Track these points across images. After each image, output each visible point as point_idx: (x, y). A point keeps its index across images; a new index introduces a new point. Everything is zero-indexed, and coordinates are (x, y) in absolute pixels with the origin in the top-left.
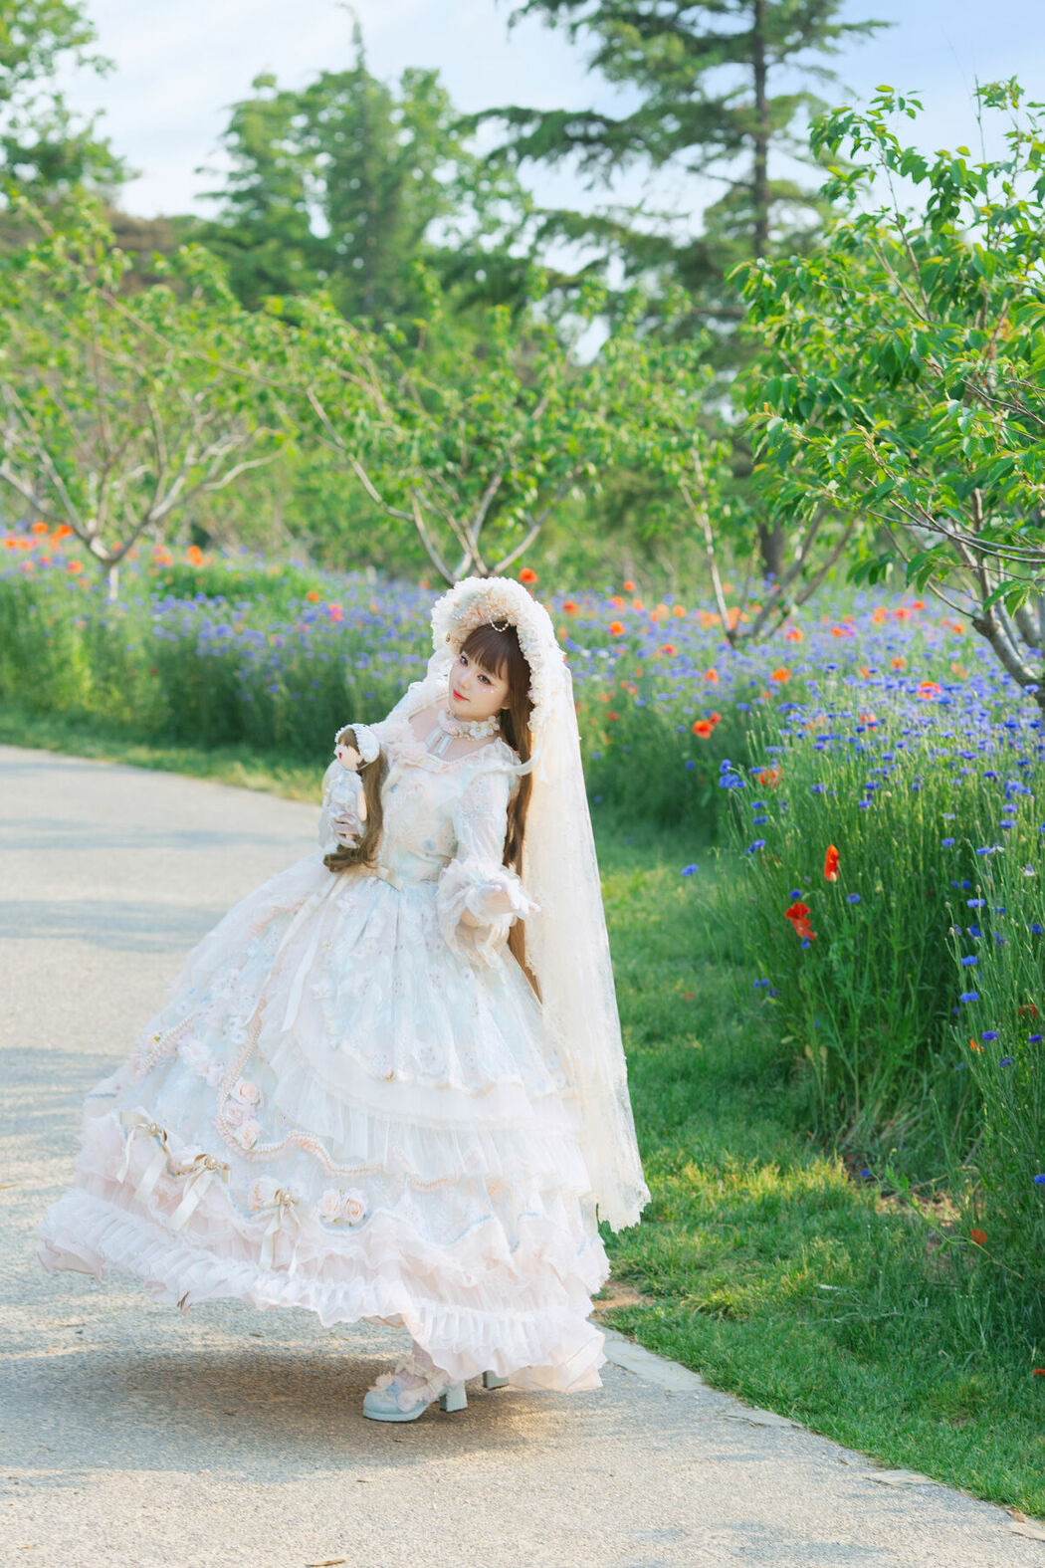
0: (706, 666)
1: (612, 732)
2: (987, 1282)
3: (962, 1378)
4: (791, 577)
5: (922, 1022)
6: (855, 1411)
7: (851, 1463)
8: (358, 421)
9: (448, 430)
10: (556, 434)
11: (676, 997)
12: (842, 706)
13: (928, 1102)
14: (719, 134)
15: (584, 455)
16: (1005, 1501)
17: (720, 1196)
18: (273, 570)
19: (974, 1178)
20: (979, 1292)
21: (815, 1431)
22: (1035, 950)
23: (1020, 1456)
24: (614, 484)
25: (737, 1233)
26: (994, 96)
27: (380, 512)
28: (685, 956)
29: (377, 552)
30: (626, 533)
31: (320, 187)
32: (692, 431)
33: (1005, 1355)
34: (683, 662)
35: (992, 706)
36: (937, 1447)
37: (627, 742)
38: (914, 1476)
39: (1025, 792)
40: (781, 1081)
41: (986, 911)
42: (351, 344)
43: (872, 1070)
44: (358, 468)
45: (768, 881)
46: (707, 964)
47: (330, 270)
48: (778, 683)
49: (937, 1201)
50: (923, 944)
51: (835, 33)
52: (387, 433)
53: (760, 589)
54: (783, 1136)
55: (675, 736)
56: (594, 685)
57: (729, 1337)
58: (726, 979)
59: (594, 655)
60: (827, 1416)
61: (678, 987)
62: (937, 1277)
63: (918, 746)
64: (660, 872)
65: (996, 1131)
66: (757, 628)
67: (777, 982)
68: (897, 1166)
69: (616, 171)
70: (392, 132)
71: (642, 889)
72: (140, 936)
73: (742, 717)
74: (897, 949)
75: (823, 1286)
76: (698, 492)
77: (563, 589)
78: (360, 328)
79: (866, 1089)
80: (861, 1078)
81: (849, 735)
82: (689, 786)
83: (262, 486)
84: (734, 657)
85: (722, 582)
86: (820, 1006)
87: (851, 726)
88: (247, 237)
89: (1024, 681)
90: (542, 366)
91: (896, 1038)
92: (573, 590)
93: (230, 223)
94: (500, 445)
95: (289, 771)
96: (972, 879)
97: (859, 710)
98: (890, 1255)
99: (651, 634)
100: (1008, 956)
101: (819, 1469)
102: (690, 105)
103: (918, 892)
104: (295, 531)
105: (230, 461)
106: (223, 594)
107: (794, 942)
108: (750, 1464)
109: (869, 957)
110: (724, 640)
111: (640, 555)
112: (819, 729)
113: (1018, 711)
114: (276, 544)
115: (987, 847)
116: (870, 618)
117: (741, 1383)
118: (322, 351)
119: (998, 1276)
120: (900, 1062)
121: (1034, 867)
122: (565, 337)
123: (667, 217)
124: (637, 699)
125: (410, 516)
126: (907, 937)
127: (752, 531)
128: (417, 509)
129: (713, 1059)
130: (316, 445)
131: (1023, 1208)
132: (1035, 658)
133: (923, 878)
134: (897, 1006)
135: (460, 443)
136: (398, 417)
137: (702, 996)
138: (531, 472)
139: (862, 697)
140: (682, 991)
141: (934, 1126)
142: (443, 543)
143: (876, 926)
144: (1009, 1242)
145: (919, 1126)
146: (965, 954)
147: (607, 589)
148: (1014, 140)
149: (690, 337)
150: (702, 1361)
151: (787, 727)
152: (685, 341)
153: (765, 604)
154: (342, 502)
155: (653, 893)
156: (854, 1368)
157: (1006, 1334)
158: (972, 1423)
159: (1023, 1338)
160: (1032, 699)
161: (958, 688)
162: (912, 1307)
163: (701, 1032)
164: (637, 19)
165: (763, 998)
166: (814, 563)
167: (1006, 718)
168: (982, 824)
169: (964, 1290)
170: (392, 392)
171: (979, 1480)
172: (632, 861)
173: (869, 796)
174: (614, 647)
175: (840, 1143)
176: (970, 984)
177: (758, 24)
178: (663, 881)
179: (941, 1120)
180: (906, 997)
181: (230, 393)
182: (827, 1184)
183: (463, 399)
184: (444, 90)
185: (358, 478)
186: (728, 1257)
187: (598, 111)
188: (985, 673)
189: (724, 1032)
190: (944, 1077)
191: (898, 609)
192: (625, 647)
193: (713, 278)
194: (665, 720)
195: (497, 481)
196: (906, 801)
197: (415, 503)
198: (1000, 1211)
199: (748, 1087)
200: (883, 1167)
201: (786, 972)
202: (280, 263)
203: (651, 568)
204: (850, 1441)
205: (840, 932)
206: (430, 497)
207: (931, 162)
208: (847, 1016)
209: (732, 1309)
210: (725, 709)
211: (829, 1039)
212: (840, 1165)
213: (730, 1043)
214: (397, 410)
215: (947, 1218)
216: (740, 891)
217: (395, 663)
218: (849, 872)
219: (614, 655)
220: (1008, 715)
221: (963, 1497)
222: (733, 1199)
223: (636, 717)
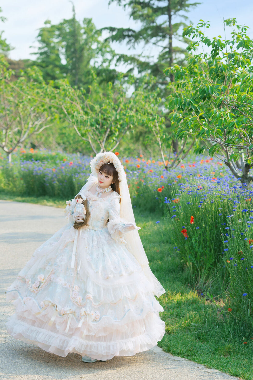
0: (160, 175)
1: (138, 191)
2: (232, 321)
3: (226, 345)
4: (180, 153)
5: (215, 256)
6: (201, 355)
7: (200, 367)
8: (75, 114)
9: (97, 116)
10: (123, 117)
11: (155, 251)
12: (194, 184)
13: (217, 275)
14: (161, 34)
15: (130, 122)
16: (237, 376)
17: (167, 301)
18: (53, 154)
19: (228, 295)
20: (230, 324)
21: (191, 360)
22: (242, 239)
23: (241, 364)
24: (137, 130)
25: (171, 311)
26: (228, 23)
27: (80, 139)
28: (157, 242)
29: (80, 149)
30: (140, 142)
31: (64, 50)
32: (155, 115)
33: (237, 339)
34: (155, 174)
35: (230, 183)
36: (221, 362)
37: (142, 193)
38: (215, 370)
39: (238, 203)
40: (181, 271)
41: (230, 230)
42: (72, 93)
43: (203, 268)
44: (75, 127)
45: (177, 224)
46: (162, 244)
47: (67, 73)
48: (178, 178)
49: (220, 301)
50: (215, 238)
51: (188, 6)
52: (82, 118)
53: (173, 156)
54: (182, 285)
55: (153, 192)
56: (134, 180)
57: (169, 339)
58: (167, 247)
59: (133, 173)
60: (193, 356)
61: (155, 249)
62: (220, 320)
63: (212, 193)
64: (150, 223)
65: (233, 283)
66: (172, 166)
67: (179, 247)
68: (210, 292)
69: (136, 44)
70: (81, 35)
71: (146, 227)
72: (20, 240)
73: (169, 187)
74: (208, 239)
75: (192, 324)
76: (157, 132)
77: (125, 157)
78: (75, 89)
79: (202, 273)
80: (200, 270)
81: (196, 191)
82: (157, 203)
83: (50, 132)
84: (167, 172)
85: (164, 154)
86: (190, 253)
87: (196, 189)
88: (44, 65)
89: (238, 177)
90: (119, 99)
91: (208, 260)
92: (128, 157)
93: (39, 61)
94: (109, 120)
95: (58, 201)
96: (226, 223)
97: (198, 185)
98: (209, 315)
99: (147, 167)
100: (235, 240)
101: (192, 370)
102: (153, 27)
103: (213, 226)
104: (59, 144)
105: (41, 126)
106: (39, 160)
107: (183, 238)
108: (175, 369)
109: (202, 241)
110: (165, 168)
111: (144, 148)
112: (188, 189)
113: (236, 184)
114: (54, 147)
115: (229, 216)
116: (200, 162)
117: (172, 350)
118: (65, 96)
119: (235, 319)
120: (210, 266)
121: (241, 220)
122: (124, 90)
123: (148, 57)
124: (144, 183)
125: (88, 140)
126: (211, 236)
127: (170, 142)
128: (90, 138)
129: (164, 266)
130: (64, 121)
131: (240, 302)
132: (240, 171)
133: (214, 223)
134: (209, 252)
135: (100, 120)
136: (84, 113)
137: (161, 251)
138: (117, 127)
139: (199, 182)
140: (156, 250)
141: (218, 282)
142: (96, 146)
143: (203, 234)
144: (237, 311)
145: (215, 282)
146: (225, 240)
147: (136, 157)
148: (233, 35)
149: (155, 90)
150: (163, 345)
151: (180, 189)
152: (154, 91)
153: (174, 159)
154: (71, 137)
155: (149, 227)
156: (200, 344)
157: (237, 334)
158: (229, 356)
159: (241, 335)
160: (239, 181)
161: (222, 179)
162: (214, 328)
163: (161, 259)
164: (140, 3)
165: (176, 251)
166: (186, 149)
167: (233, 186)
168: (228, 210)
169: (226, 324)
170: (83, 106)
171: (231, 371)
172: (143, 220)
173: (201, 204)
174: (138, 171)
175: (196, 287)
176: (226, 247)
177: (169, 4)
178: (151, 225)
179: (220, 280)
180: (211, 250)
181: (41, 107)
182: (193, 297)
183: (100, 108)
184: (93, 24)
185: (75, 130)
186: (169, 317)
187: (131, 28)
188: (227, 175)
189: (167, 259)
190: (220, 269)
191: (206, 160)
192: (141, 171)
193: (160, 73)
194: (150, 188)
195: (109, 130)
196: (210, 205)
197: (89, 136)
198: (235, 303)
199: (173, 273)
200: (206, 292)
201: (181, 245)
202: (53, 71)
203: (146, 151)
204: (200, 362)
205: (194, 236)
206: (93, 135)
207: (212, 41)
208: (197, 255)
209: (170, 332)
210: (165, 185)
211: (192, 260)
212: (196, 292)
213: (168, 262)
214: (84, 111)
215: (222, 305)
216: (170, 227)
217: (85, 176)
218: (196, 222)
219: (138, 173)
220: (234, 185)
221: (227, 375)
222: (170, 302)
223: (144, 188)
